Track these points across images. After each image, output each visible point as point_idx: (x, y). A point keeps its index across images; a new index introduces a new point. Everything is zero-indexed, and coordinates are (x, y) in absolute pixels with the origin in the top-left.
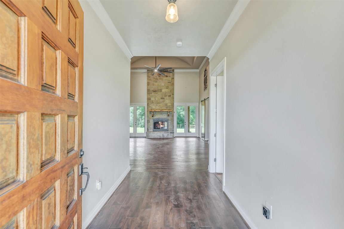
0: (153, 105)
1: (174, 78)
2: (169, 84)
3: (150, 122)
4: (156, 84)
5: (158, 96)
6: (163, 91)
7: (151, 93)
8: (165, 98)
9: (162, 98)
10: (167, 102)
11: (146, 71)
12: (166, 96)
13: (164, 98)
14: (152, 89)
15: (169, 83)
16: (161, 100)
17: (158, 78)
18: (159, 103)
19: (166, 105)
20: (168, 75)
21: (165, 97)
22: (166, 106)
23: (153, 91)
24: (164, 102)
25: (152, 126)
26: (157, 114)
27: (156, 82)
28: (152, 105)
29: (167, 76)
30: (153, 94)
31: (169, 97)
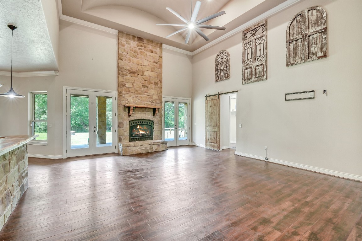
0: (130, 96)
1: (161, 57)
2: (155, 64)
3: (125, 125)
4: (135, 60)
5: (138, 81)
6: (147, 73)
7: (126, 75)
8: (149, 86)
9: (143, 86)
10: (153, 93)
11: (115, 32)
12: (151, 83)
13: (147, 85)
14: (128, 68)
15: (154, 62)
16: (144, 89)
17: (139, 51)
18: (141, 94)
19: (151, 97)
20: (154, 50)
21: (149, 84)
22: (151, 100)
23: (129, 71)
24: (147, 93)
25: (127, 133)
26: (137, 112)
27: (136, 57)
28: (128, 95)
29: (152, 52)
30: (129, 77)
31: (155, 85)
